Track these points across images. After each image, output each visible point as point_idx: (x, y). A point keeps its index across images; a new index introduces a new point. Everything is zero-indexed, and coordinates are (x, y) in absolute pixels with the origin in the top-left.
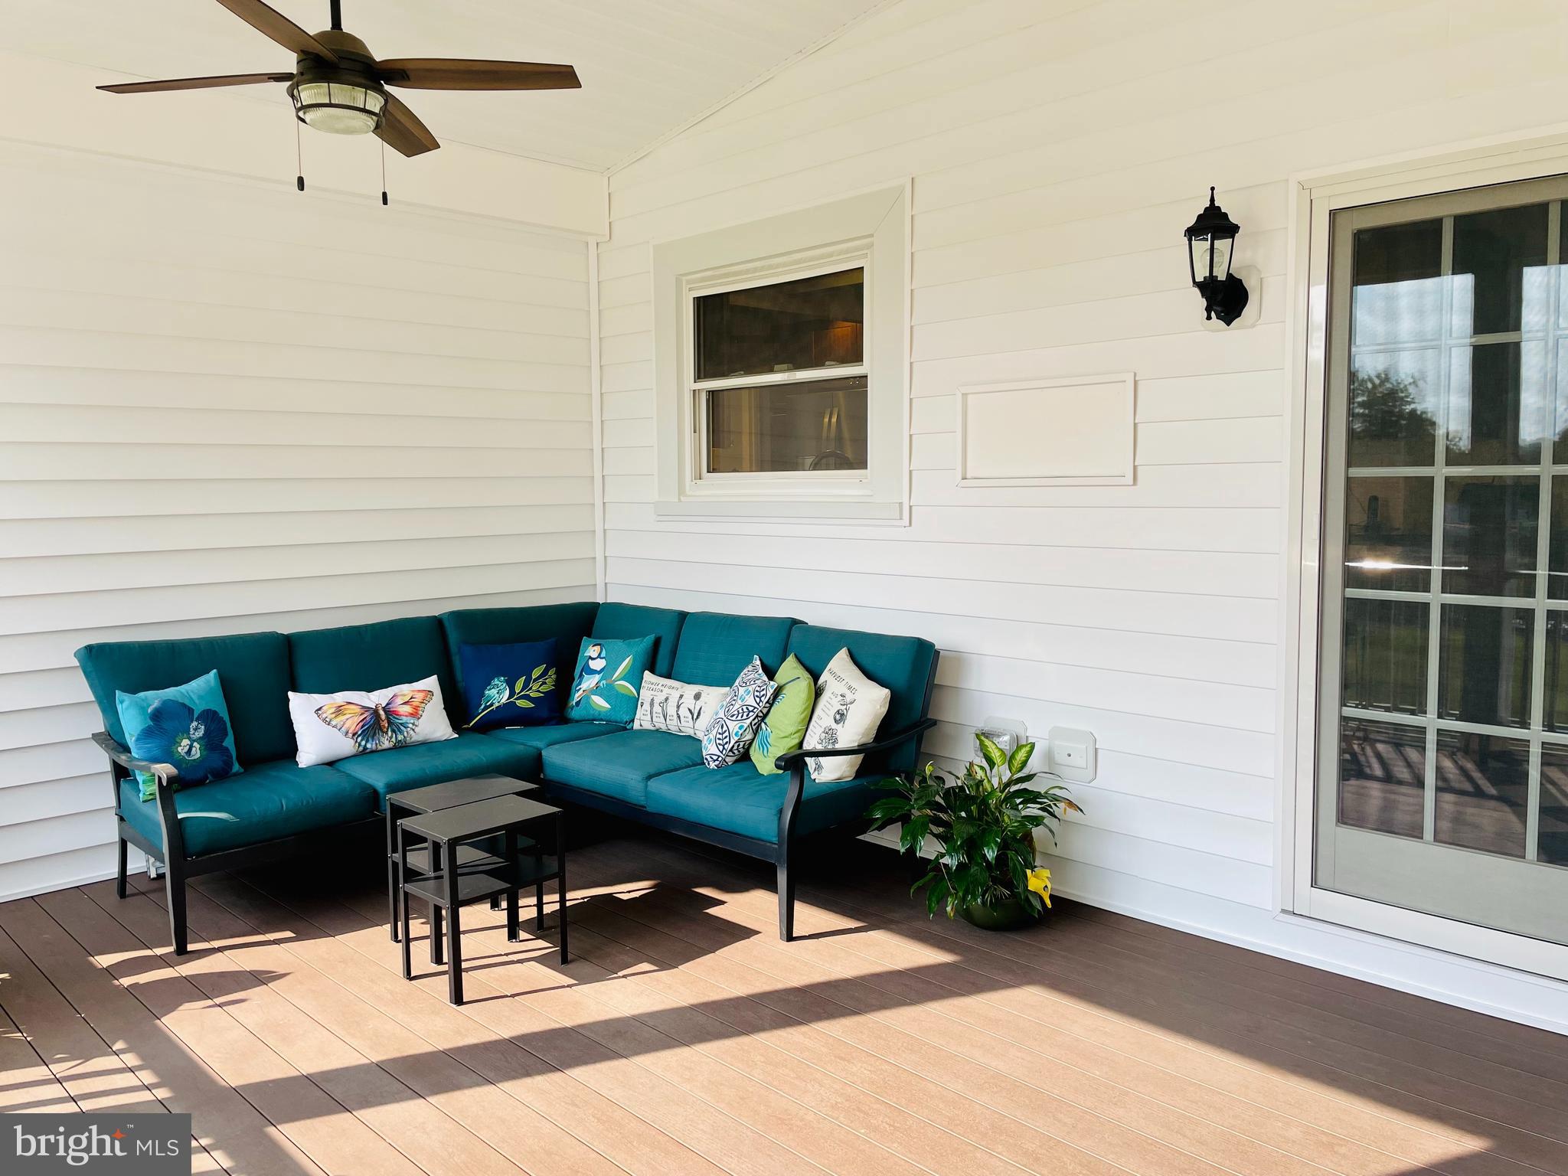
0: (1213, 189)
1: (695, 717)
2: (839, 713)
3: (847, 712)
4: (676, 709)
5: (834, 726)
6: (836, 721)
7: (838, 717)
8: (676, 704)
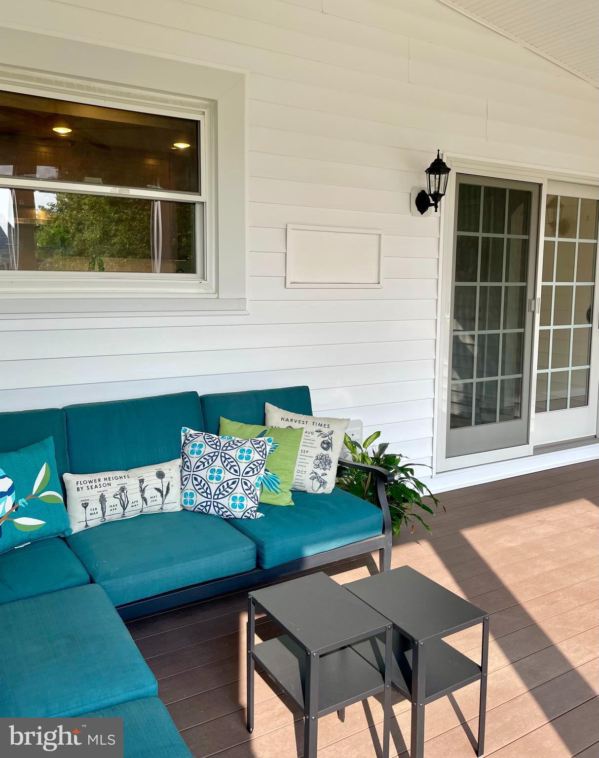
0: (438, 150)
1: (164, 493)
2: (324, 443)
3: (331, 440)
4: (140, 494)
5: (325, 452)
6: (324, 449)
7: (325, 446)
8: (139, 489)
